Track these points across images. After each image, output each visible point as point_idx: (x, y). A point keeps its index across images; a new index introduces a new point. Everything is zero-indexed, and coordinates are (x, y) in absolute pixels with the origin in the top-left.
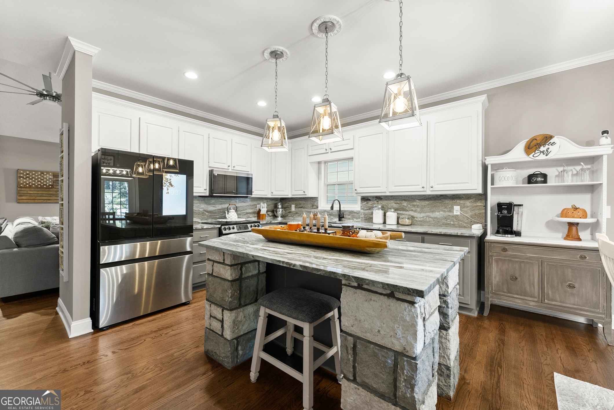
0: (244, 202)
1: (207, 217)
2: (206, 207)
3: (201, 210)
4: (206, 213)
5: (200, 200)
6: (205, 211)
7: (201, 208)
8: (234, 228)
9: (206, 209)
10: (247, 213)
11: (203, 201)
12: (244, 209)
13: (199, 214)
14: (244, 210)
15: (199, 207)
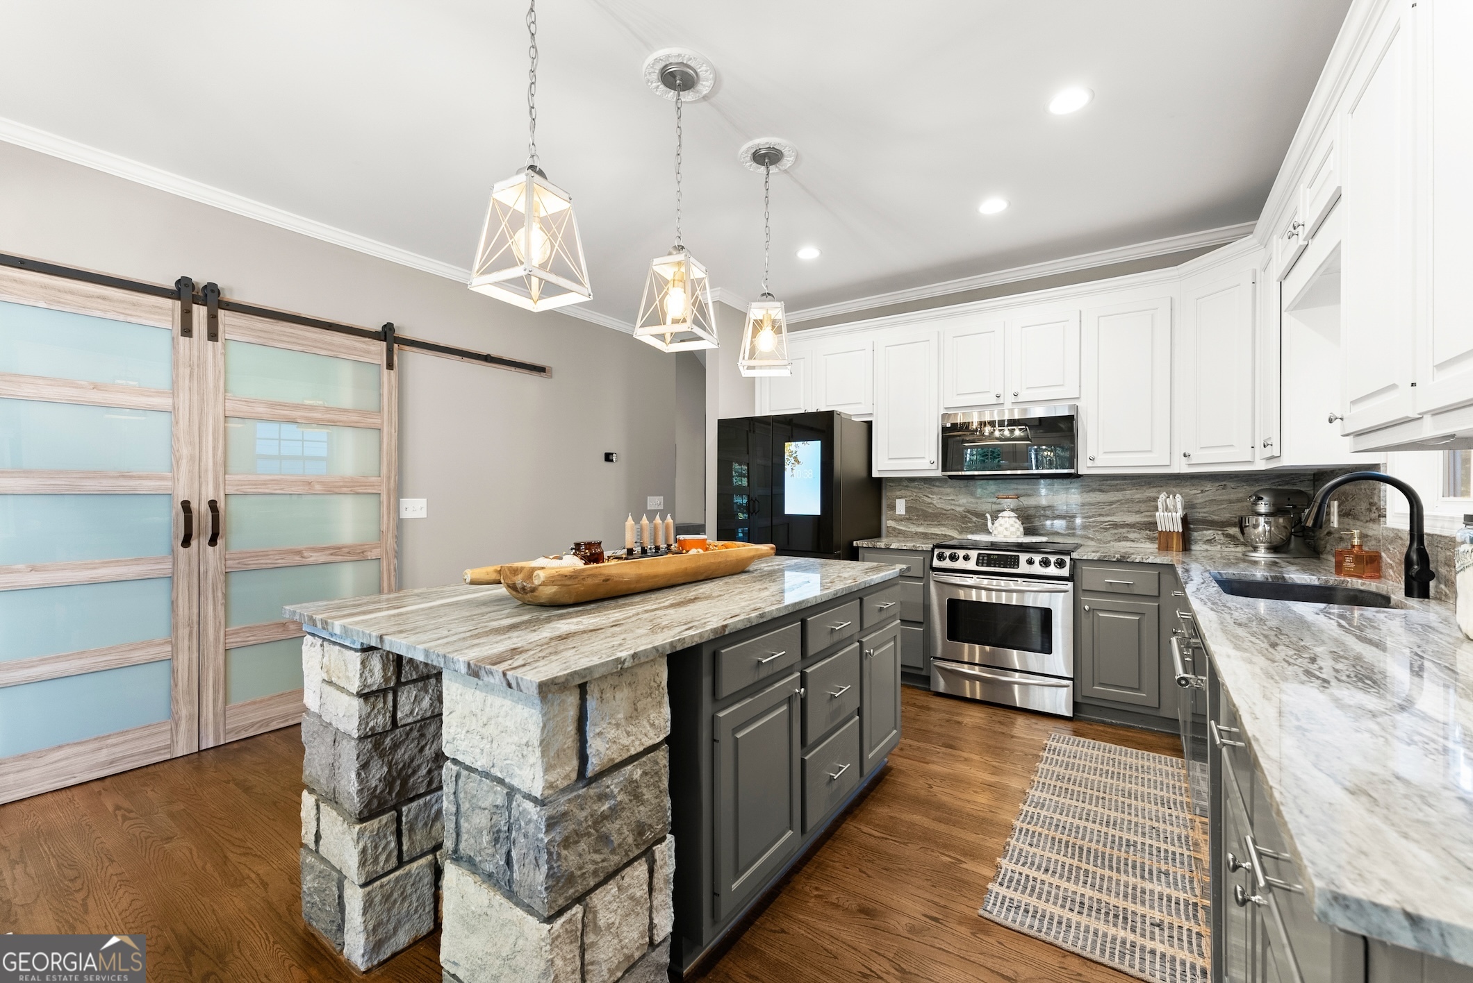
0: (1100, 490)
1: (976, 526)
2: (971, 503)
3: (960, 509)
4: (971, 516)
5: (955, 487)
6: (969, 512)
7: (959, 506)
8: (966, 558)
9: (972, 507)
10: (1115, 526)
11: (963, 489)
12: (1102, 512)
13: (953, 520)
14: (1100, 515)
15: (953, 502)
